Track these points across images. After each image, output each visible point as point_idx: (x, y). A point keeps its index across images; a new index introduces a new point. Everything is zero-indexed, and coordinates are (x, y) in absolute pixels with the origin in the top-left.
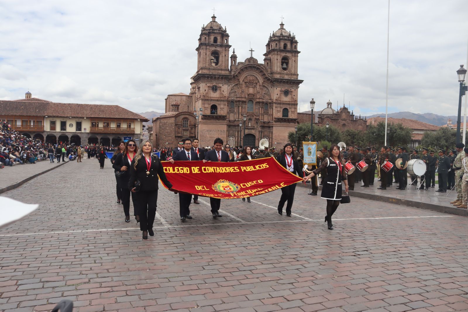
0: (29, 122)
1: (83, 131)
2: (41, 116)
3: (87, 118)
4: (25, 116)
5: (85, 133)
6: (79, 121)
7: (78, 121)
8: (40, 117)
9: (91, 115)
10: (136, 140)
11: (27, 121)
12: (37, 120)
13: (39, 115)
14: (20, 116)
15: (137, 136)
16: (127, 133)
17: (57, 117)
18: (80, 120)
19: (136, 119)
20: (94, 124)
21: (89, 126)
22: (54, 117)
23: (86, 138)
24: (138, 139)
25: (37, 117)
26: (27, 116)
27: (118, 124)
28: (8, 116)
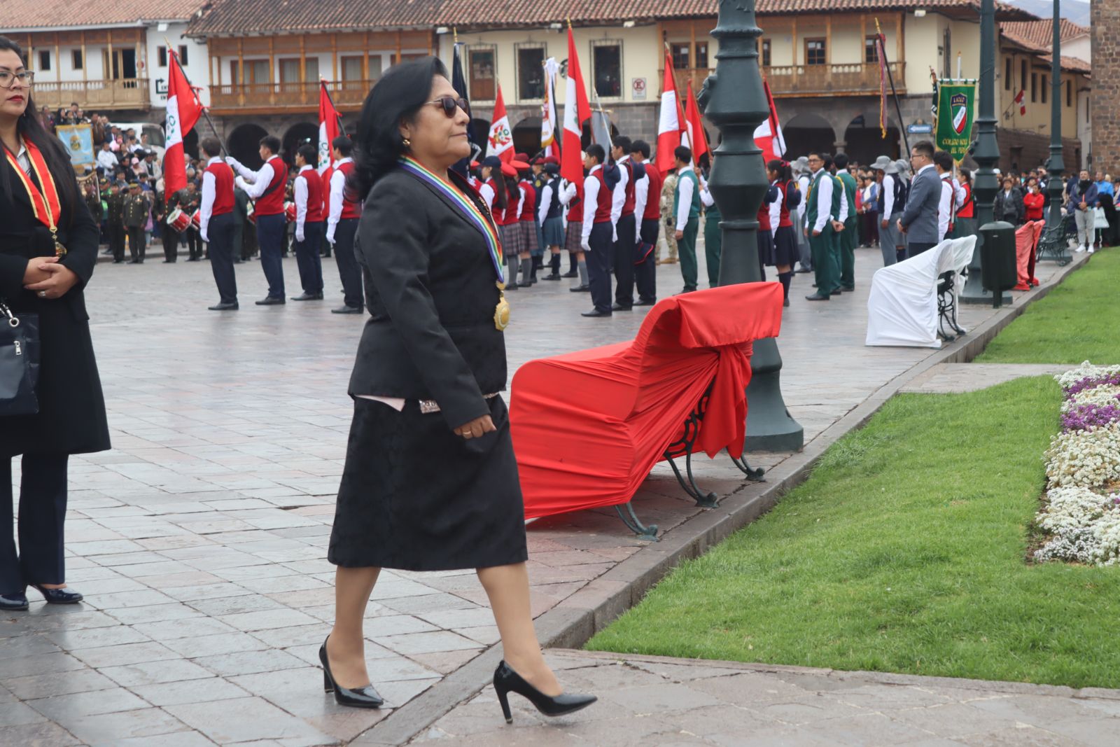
0: (366, 61)
1: (629, 95)
2: (420, 28)
3: (641, 22)
4: (348, 35)
5: (638, 105)
6: (609, 43)
7: (603, 44)
8: (415, 32)
9: (665, 5)
10: (914, 129)
11: (361, 58)
12: (404, 52)
13: (408, 25)
14: (324, 34)
15: (922, 106)
16: (857, 92)
17: (497, 27)
18: (607, 39)
19: (905, 12)
20: (684, 51)
21: (657, 67)
22: (483, 28)
23: (644, 131)
24: (924, 124)
25: (401, 33)
26: (356, 34)
27: (811, 45)
28: (274, 37)
